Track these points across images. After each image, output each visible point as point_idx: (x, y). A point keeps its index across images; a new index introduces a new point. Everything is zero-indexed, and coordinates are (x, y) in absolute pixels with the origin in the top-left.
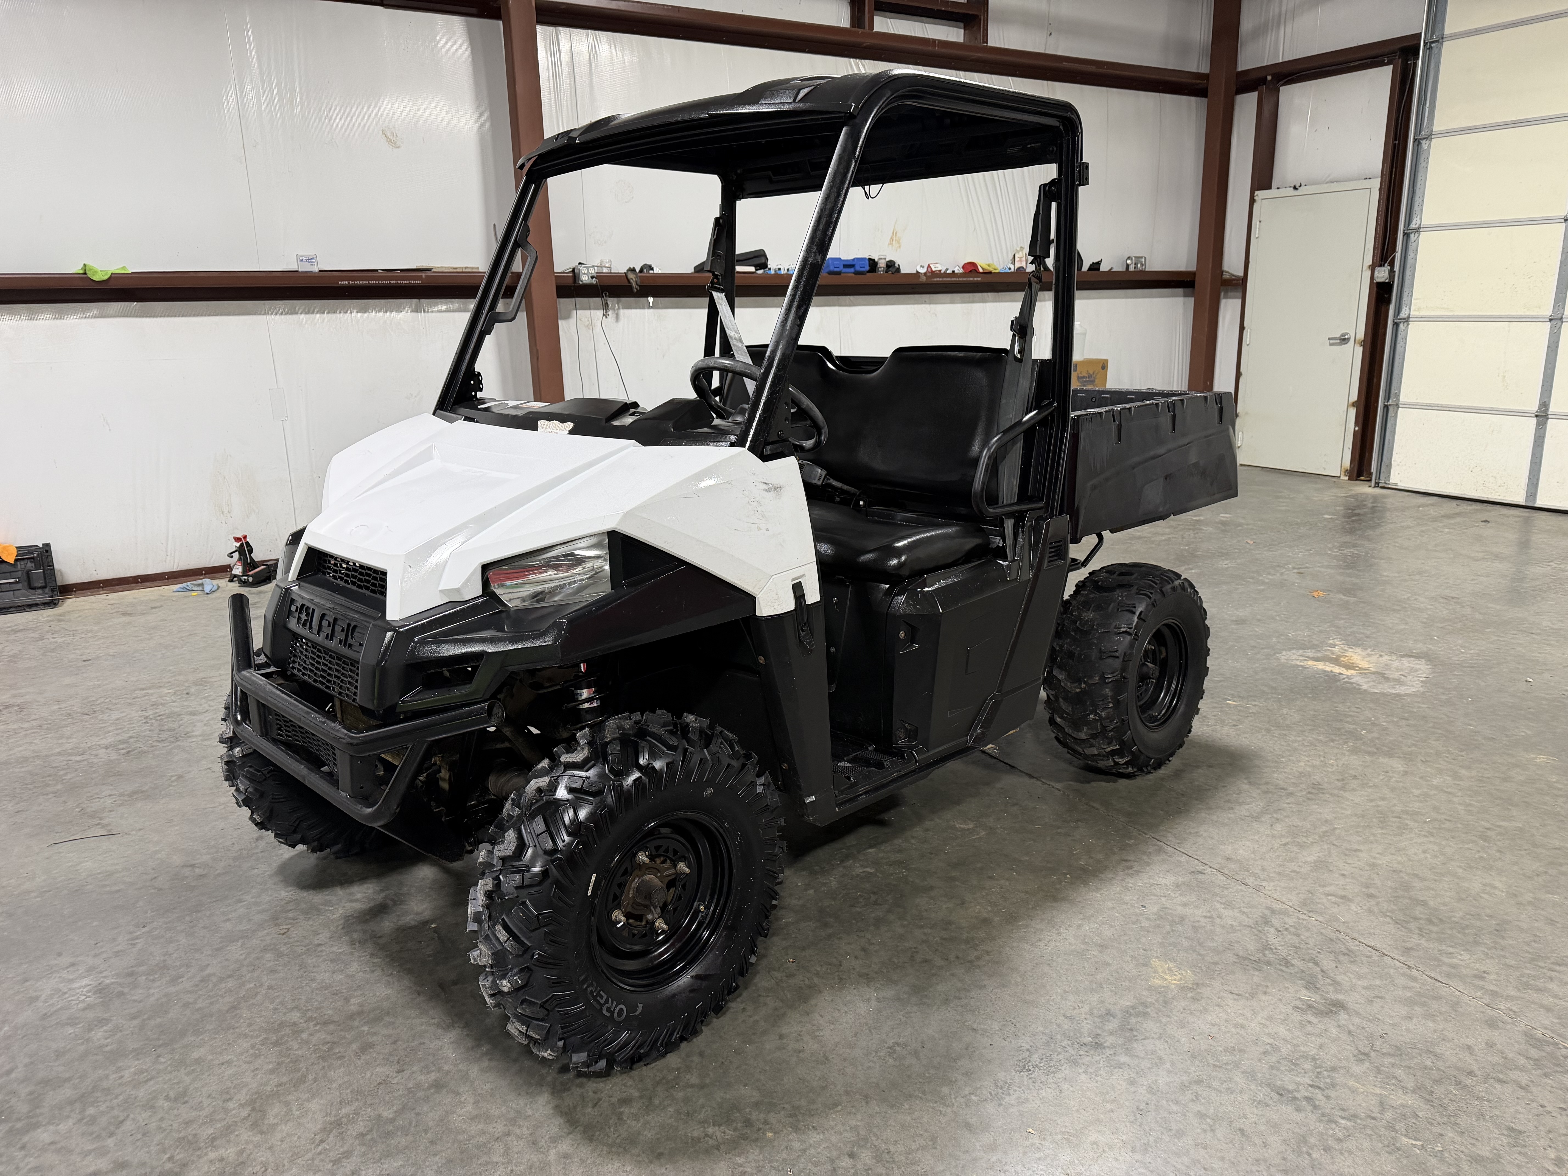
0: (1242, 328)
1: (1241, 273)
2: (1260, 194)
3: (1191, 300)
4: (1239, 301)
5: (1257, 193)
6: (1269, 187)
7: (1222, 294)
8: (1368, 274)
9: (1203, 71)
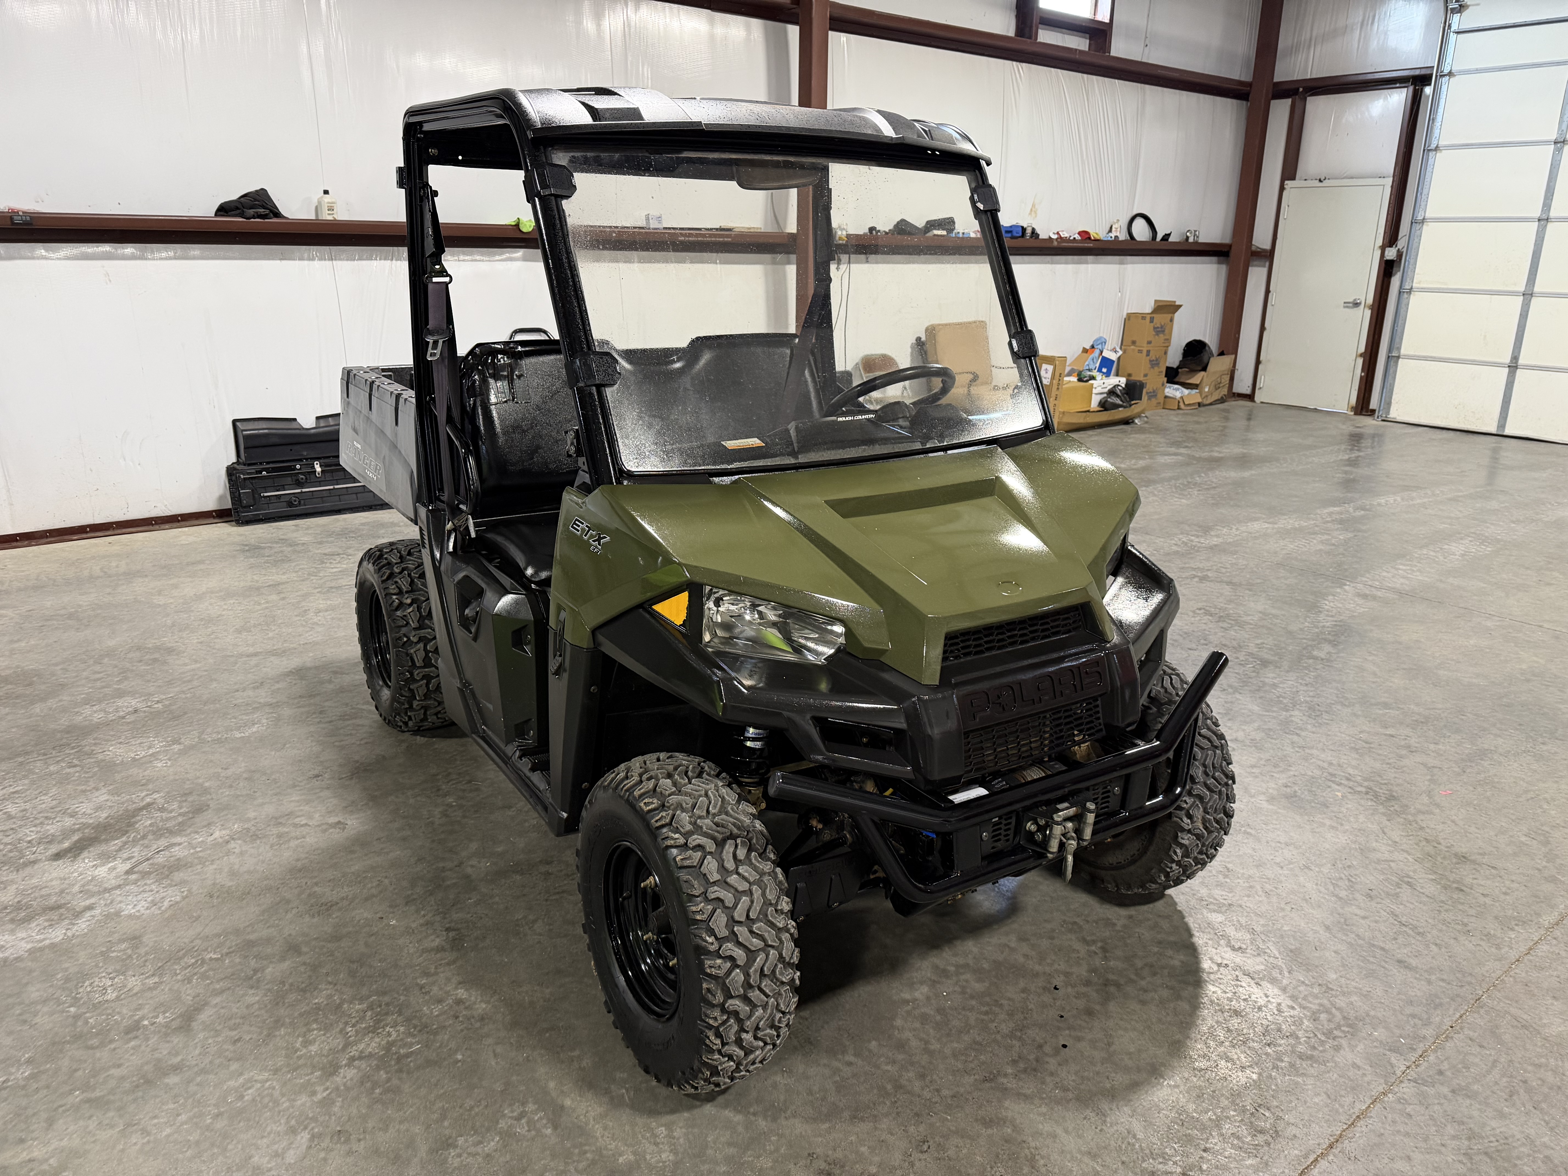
0: (1268, 292)
1: (1267, 246)
2: (1289, 184)
3: (1224, 268)
4: (1265, 269)
5: (1286, 182)
6: (1297, 178)
7: (1251, 263)
8: (1378, 253)
9: (1246, 80)
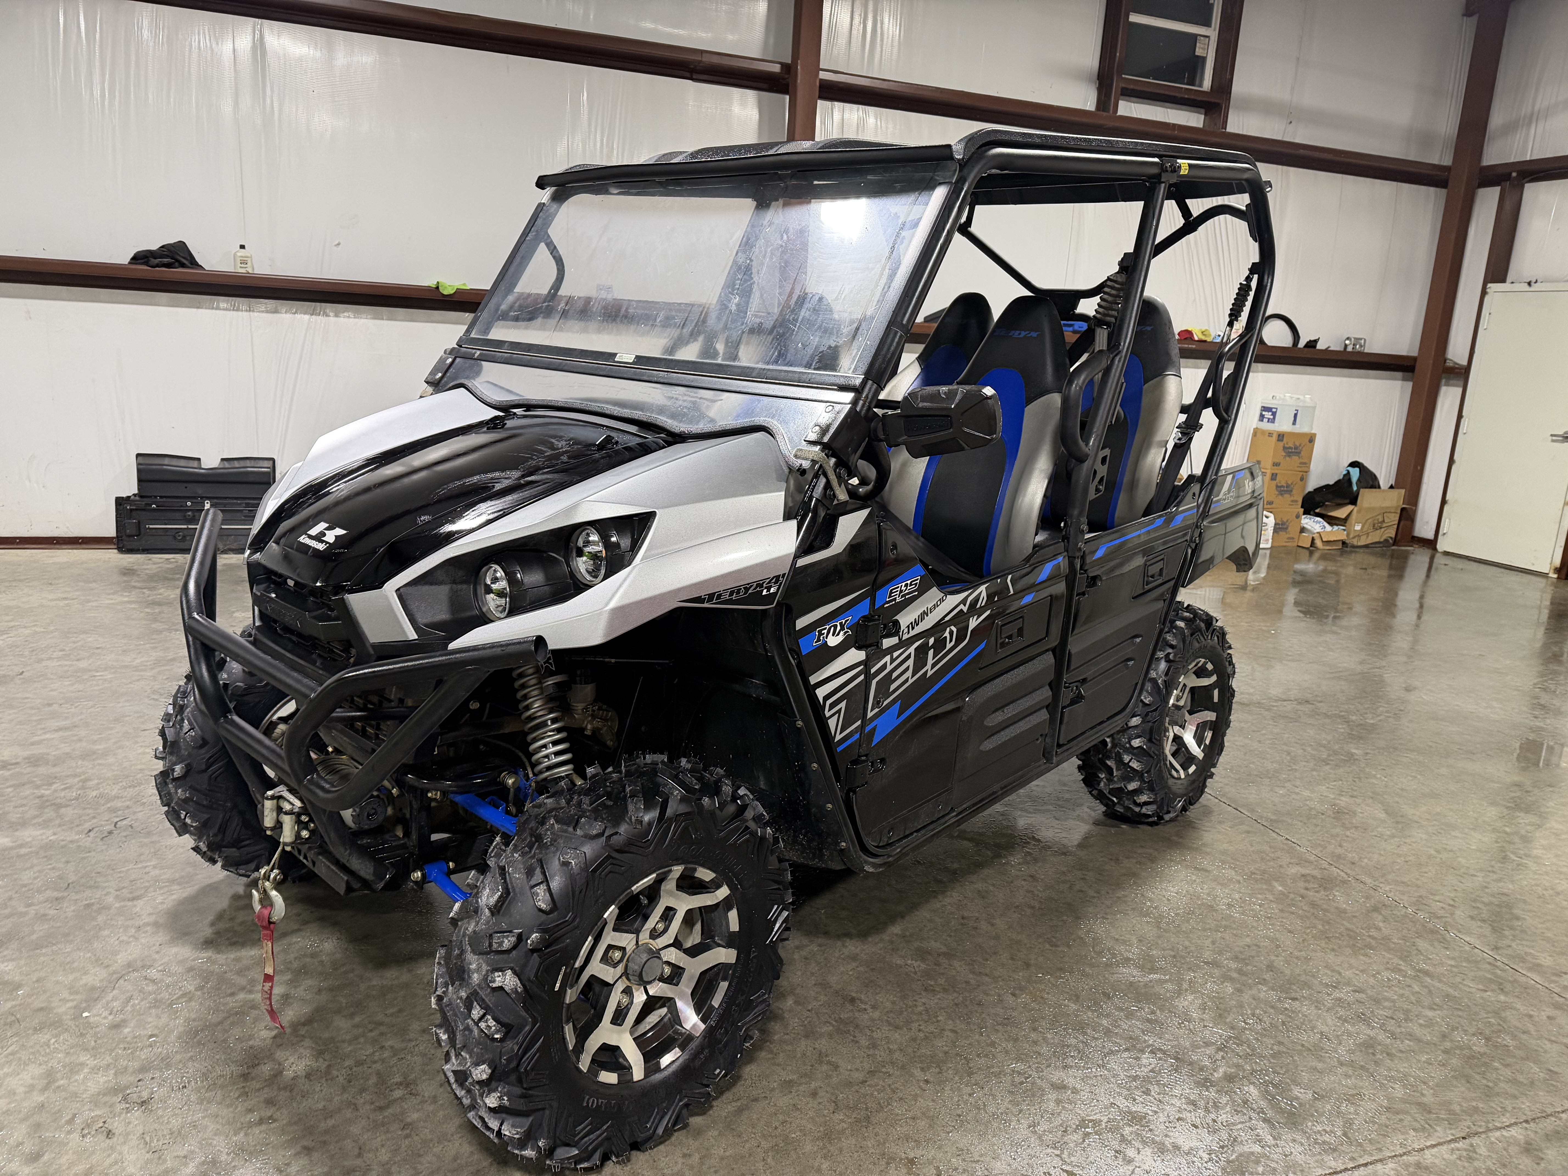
0: (1460, 416)
1: (1464, 363)
2: (1493, 287)
3: (1409, 385)
4: (1459, 390)
5: (1489, 285)
6: (1503, 281)
7: (1443, 381)
9: (1445, 164)
